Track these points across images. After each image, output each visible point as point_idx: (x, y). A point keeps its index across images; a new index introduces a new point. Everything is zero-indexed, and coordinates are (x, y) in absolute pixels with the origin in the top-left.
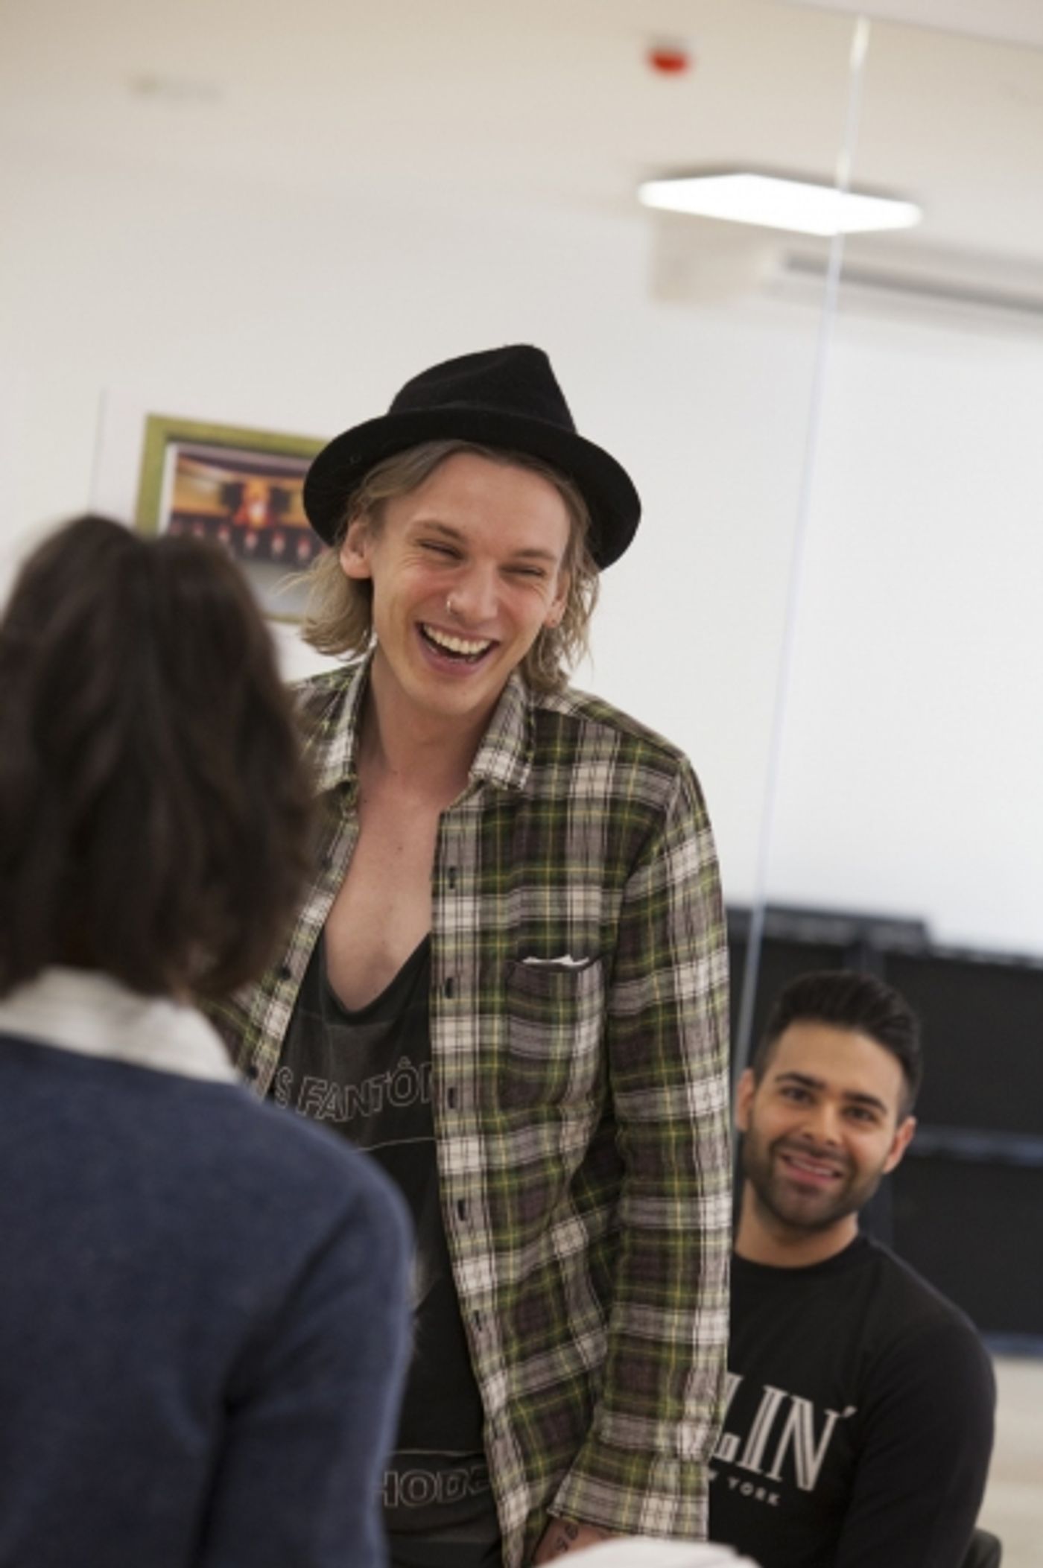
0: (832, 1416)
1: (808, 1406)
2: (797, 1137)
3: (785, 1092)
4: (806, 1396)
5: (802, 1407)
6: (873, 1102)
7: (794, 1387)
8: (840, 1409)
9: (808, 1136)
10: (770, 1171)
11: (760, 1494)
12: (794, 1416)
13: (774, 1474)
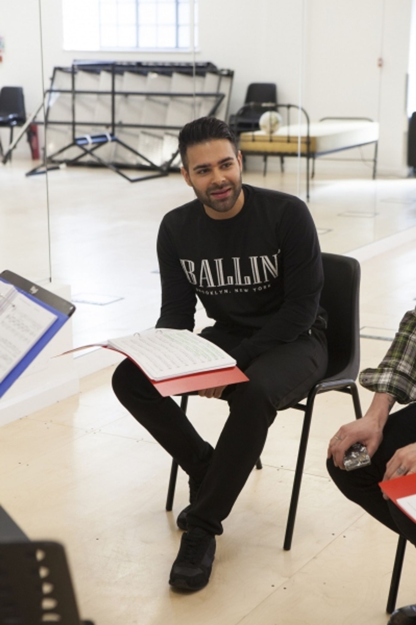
0: (275, 256)
1: (266, 257)
2: (211, 186)
3: (199, 173)
4: (264, 254)
5: (264, 258)
6: (229, 159)
7: (259, 255)
8: (276, 253)
9: (215, 184)
10: (210, 201)
11: (265, 287)
12: (264, 262)
13: (266, 280)
